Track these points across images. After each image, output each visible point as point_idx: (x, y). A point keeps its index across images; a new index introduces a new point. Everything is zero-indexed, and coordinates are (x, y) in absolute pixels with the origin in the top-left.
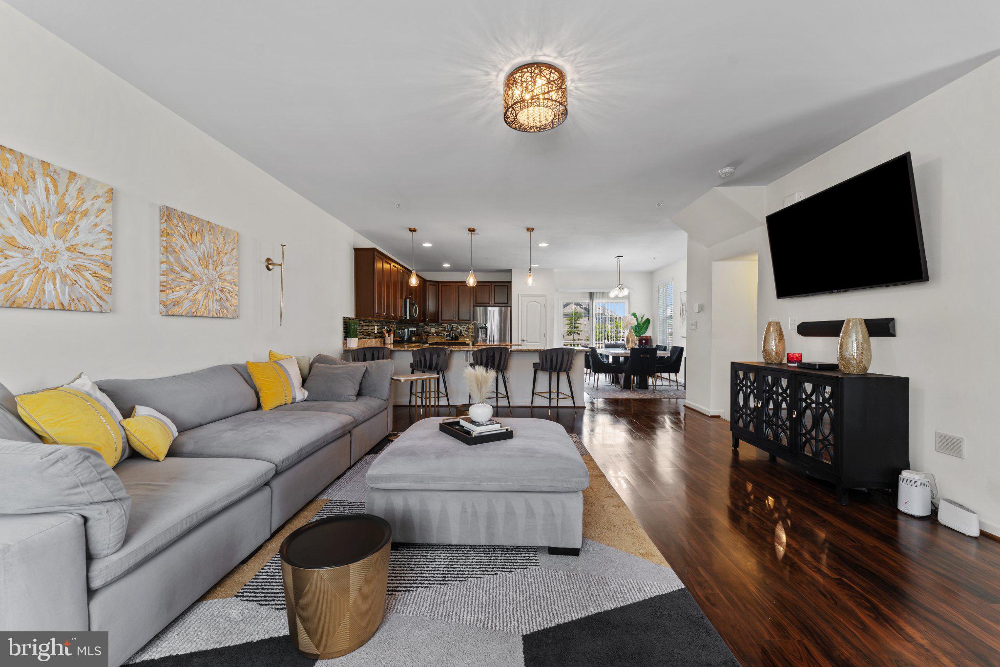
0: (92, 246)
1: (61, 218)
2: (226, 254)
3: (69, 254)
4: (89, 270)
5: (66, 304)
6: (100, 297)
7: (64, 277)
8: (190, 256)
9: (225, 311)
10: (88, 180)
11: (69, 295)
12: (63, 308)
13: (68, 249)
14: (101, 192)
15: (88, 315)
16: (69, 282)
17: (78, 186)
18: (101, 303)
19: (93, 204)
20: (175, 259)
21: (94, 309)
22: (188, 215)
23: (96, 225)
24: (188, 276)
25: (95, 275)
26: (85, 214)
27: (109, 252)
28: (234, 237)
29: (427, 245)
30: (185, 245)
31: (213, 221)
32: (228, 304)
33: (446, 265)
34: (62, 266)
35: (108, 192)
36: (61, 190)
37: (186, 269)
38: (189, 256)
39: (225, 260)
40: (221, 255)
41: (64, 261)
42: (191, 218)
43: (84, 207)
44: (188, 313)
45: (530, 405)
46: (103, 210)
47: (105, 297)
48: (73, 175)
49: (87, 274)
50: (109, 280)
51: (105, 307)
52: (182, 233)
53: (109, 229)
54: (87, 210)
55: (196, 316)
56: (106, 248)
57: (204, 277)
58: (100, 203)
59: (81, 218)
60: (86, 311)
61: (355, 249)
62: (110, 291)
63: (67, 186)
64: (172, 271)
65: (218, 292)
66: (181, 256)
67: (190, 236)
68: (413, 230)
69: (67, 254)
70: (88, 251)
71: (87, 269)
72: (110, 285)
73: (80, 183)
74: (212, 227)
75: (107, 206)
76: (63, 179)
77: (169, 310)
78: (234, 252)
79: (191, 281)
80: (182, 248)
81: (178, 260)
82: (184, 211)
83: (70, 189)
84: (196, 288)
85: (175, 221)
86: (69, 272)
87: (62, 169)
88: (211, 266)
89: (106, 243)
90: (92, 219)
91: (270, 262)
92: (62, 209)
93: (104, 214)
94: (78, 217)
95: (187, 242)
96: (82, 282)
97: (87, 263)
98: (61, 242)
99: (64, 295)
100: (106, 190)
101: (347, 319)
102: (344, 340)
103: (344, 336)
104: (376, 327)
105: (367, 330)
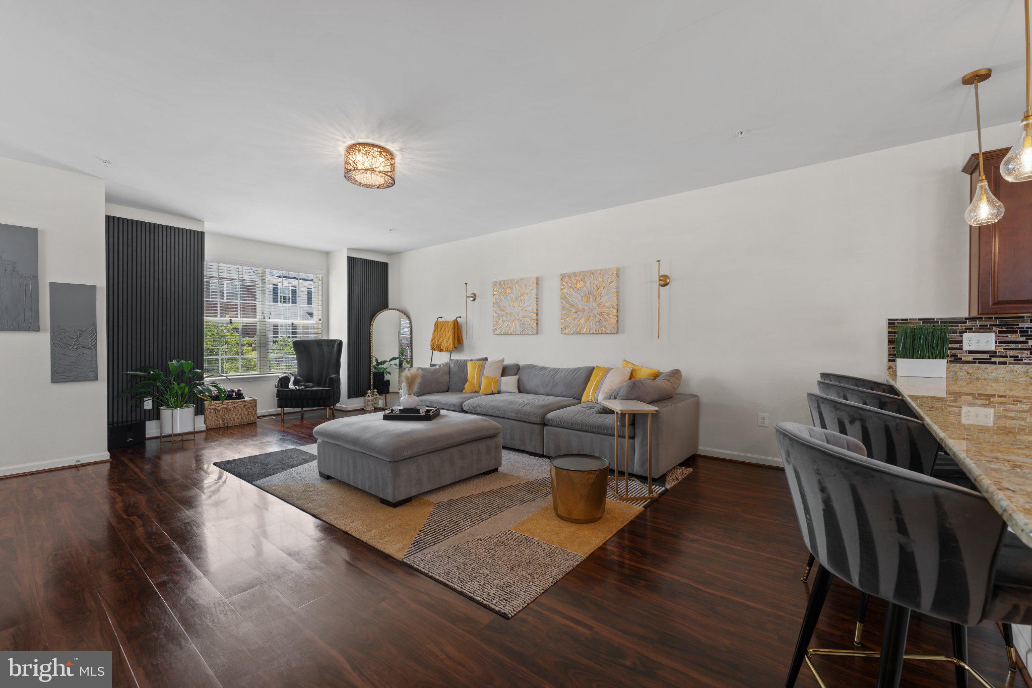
0: (529, 306)
1: (520, 299)
2: (604, 287)
3: (522, 311)
5: (521, 332)
7: (520, 321)
9: (604, 329)
10: (528, 278)
11: (522, 328)
14: (532, 282)
16: (522, 323)
17: (524, 283)
18: (532, 330)
20: (566, 302)
21: (530, 333)
22: (576, 272)
24: (573, 310)
25: (531, 319)
26: (527, 293)
27: (536, 307)
28: (613, 272)
30: (573, 291)
31: (593, 269)
32: (606, 324)
34: (520, 317)
37: (573, 306)
38: (575, 297)
39: (603, 292)
40: (600, 290)
41: (521, 315)
44: (574, 332)
47: (534, 327)
49: (528, 319)
50: (536, 320)
51: (536, 332)
52: (571, 284)
53: (535, 296)
55: (580, 334)
56: (534, 305)
57: (586, 308)
58: (531, 287)
59: (526, 296)
60: (527, 334)
62: (536, 325)
64: (564, 308)
65: (598, 316)
66: (570, 298)
67: (575, 285)
68: (977, 78)
70: (528, 309)
71: (528, 317)
72: (537, 322)
73: (525, 281)
74: (591, 273)
75: (534, 287)
76: (520, 282)
77: (565, 331)
78: (612, 284)
79: (576, 312)
80: (571, 294)
81: (568, 303)
82: (572, 272)
83: (522, 286)
84: (580, 317)
85: (567, 280)
86: (522, 319)
88: (591, 300)
89: (534, 303)
90: (529, 295)
92: (520, 294)
93: (533, 290)
95: (575, 288)
96: (526, 322)
97: (528, 314)
98: (519, 308)
100: (534, 280)
101: (903, 323)
102: (889, 360)
103: (889, 355)
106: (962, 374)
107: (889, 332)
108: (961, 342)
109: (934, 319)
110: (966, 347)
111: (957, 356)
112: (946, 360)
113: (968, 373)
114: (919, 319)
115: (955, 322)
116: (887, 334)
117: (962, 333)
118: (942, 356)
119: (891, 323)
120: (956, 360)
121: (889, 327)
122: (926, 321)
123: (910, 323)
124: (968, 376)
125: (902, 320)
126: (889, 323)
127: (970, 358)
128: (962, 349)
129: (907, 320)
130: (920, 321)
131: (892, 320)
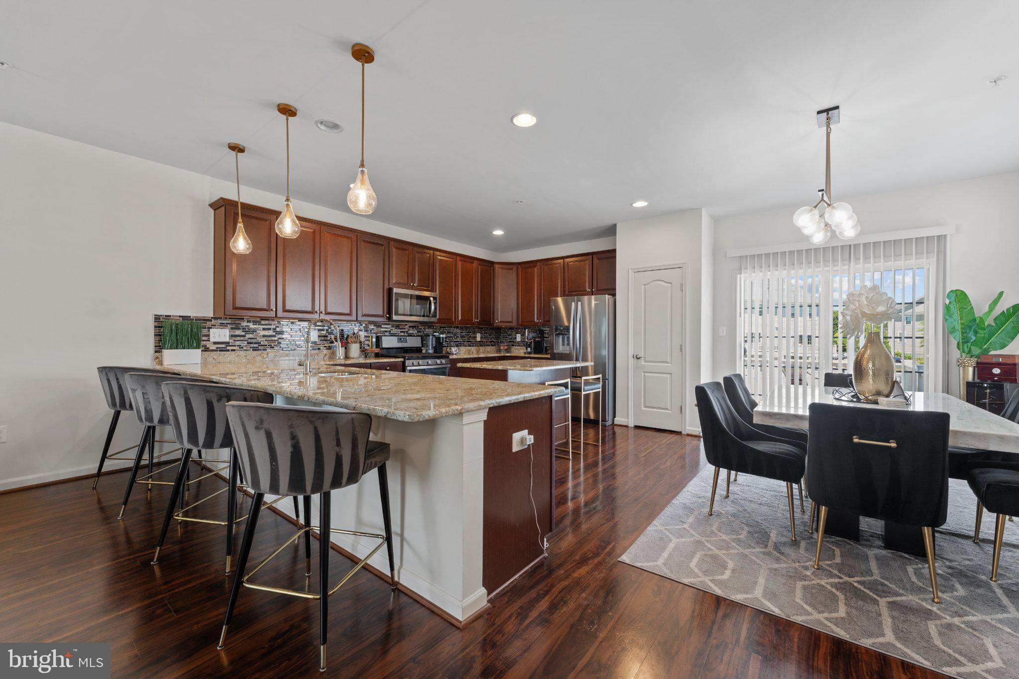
61: (211, 205)
68: (237, 149)
101: (166, 319)
102: (156, 352)
103: (155, 346)
104: (316, 331)
105: (274, 336)
106: (210, 359)
107: (155, 327)
108: (209, 336)
109: (190, 317)
110: (212, 339)
111: (206, 346)
112: (200, 350)
113: (214, 359)
114: (180, 317)
115: (206, 320)
116: (153, 328)
117: (209, 328)
118: (198, 347)
119: (157, 318)
120: (206, 349)
121: (155, 322)
122: (185, 318)
123: (172, 319)
124: (214, 361)
125: (166, 316)
126: (155, 318)
127: (214, 347)
128: (209, 341)
129: (170, 316)
130: (180, 318)
131: (158, 315)
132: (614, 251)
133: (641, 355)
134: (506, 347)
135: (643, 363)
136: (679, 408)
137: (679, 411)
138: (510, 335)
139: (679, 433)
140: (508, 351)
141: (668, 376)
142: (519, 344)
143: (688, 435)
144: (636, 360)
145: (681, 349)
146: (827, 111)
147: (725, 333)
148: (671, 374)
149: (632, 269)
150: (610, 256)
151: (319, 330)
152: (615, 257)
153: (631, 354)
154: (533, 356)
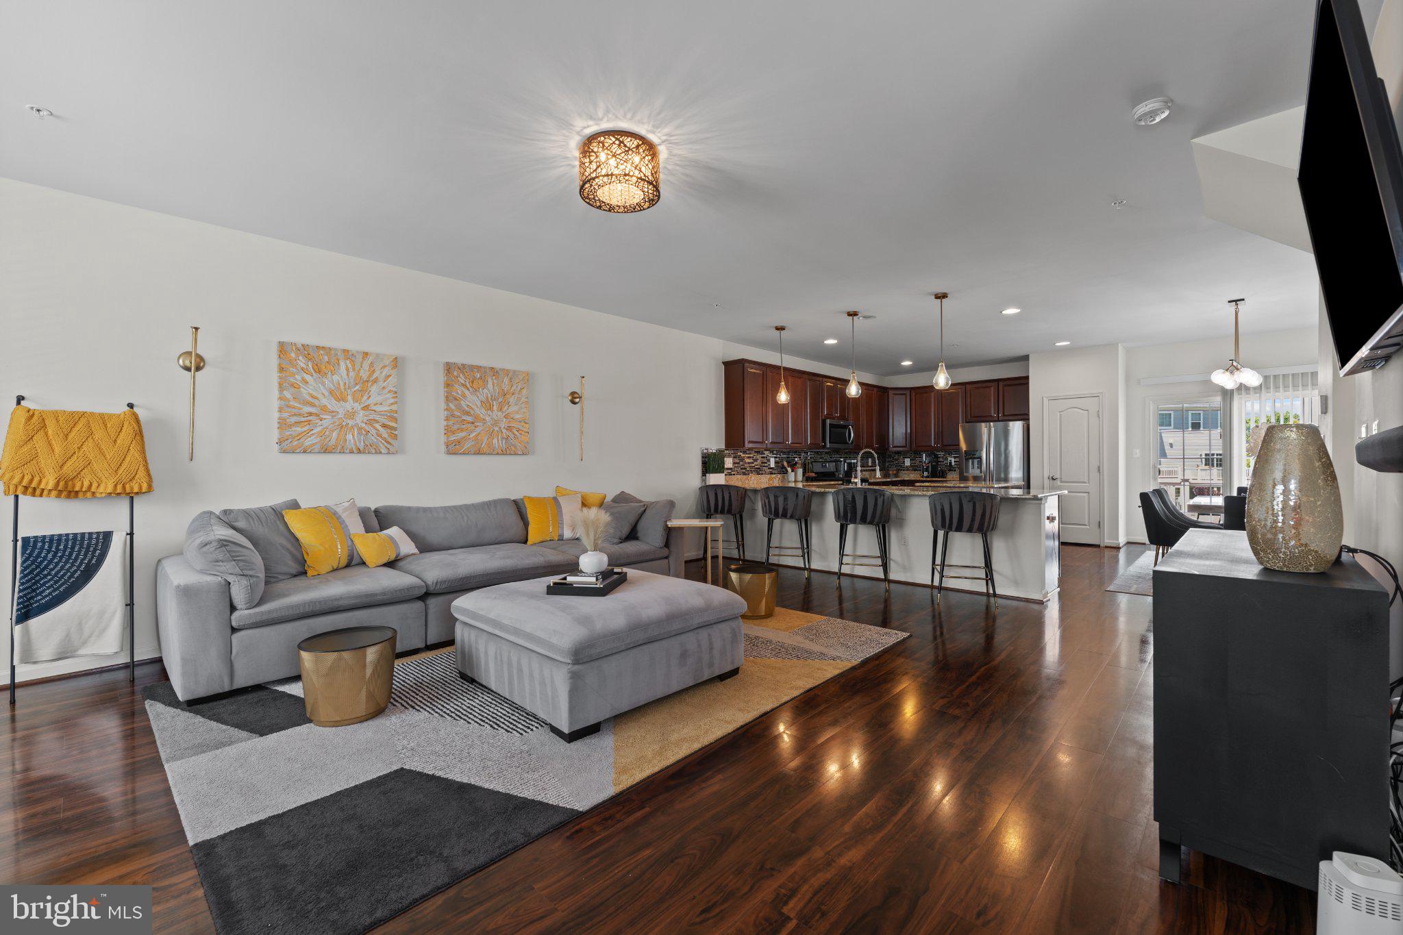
0: (381, 404)
1: (357, 387)
2: (513, 394)
3: (364, 412)
4: (379, 422)
5: (361, 448)
6: (388, 442)
7: (360, 429)
8: (472, 401)
9: (512, 448)
10: (377, 355)
11: (364, 442)
12: (359, 452)
13: (363, 409)
14: (387, 362)
15: (378, 457)
16: (363, 432)
17: (369, 362)
18: (388, 446)
19: (381, 373)
20: (456, 406)
21: (383, 451)
22: (469, 366)
23: (384, 388)
24: (470, 419)
25: (384, 426)
26: (375, 381)
27: (394, 407)
28: (524, 377)
29: (831, 342)
30: (467, 392)
31: (498, 365)
32: (516, 441)
33: (907, 363)
34: (359, 421)
35: (393, 361)
36: (357, 366)
37: (468, 413)
38: (469, 402)
39: (512, 400)
40: (507, 396)
41: (361, 417)
42: (472, 368)
43: (374, 376)
44: (471, 451)
45: (930, 583)
46: (389, 376)
47: (392, 441)
48: (366, 354)
49: (377, 426)
50: (395, 429)
51: (392, 449)
52: (462, 382)
53: (394, 389)
54: (377, 378)
55: (479, 453)
56: (392, 404)
57: (488, 419)
58: (385, 372)
59: (372, 385)
60: (376, 453)
61: (724, 363)
62: (395, 437)
63: (362, 363)
64: (453, 416)
65: (504, 431)
66: (462, 402)
67: (471, 384)
68: (780, 328)
69: (362, 413)
70: (378, 408)
71: (377, 422)
72: (396, 433)
73: (371, 359)
74: (494, 372)
75: (392, 372)
76: (359, 358)
77: (453, 449)
78: (524, 391)
79: (472, 423)
80: (464, 396)
81: (459, 407)
82: (464, 362)
83: (363, 366)
84: (478, 430)
85: (455, 373)
86: (363, 425)
87: (358, 352)
88: (495, 408)
89: (392, 401)
90: (382, 384)
91: (576, 396)
92: (358, 380)
93: (390, 378)
94: (370, 384)
95: (468, 389)
96: (374, 432)
97: (377, 418)
98: (357, 404)
99: (360, 442)
100: (391, 360)
102: (703, 475)
103: (702, 471)
104: (773, 459)
105: (753, 463)
107: (702, 457)
110: (725, 466)
115: (723, 451)
117: (724, 457)
119: (703, 451)
127: (726, 472)
132: (1027, 378)
133: (1057, 476)
134: (895, 472)
135: (1059, 484)
136: (1097, 525)
137: (1097, 527)
138: (897, 460)
139: (1098, 546)
140: (896, 475)
141: (1085, 494)
142: (907, 469)
143: (1107, 547)
144: (1051, 481)
145: (1099, 470)
146: (1236, 301)
147: (1138, 455)
148: (1088, 492)
149: (1046, 397)
150: (1023, 382)
151: (775, 457)
152: (1027, 384)
153: (1046, 475)
154: (929, 479)
